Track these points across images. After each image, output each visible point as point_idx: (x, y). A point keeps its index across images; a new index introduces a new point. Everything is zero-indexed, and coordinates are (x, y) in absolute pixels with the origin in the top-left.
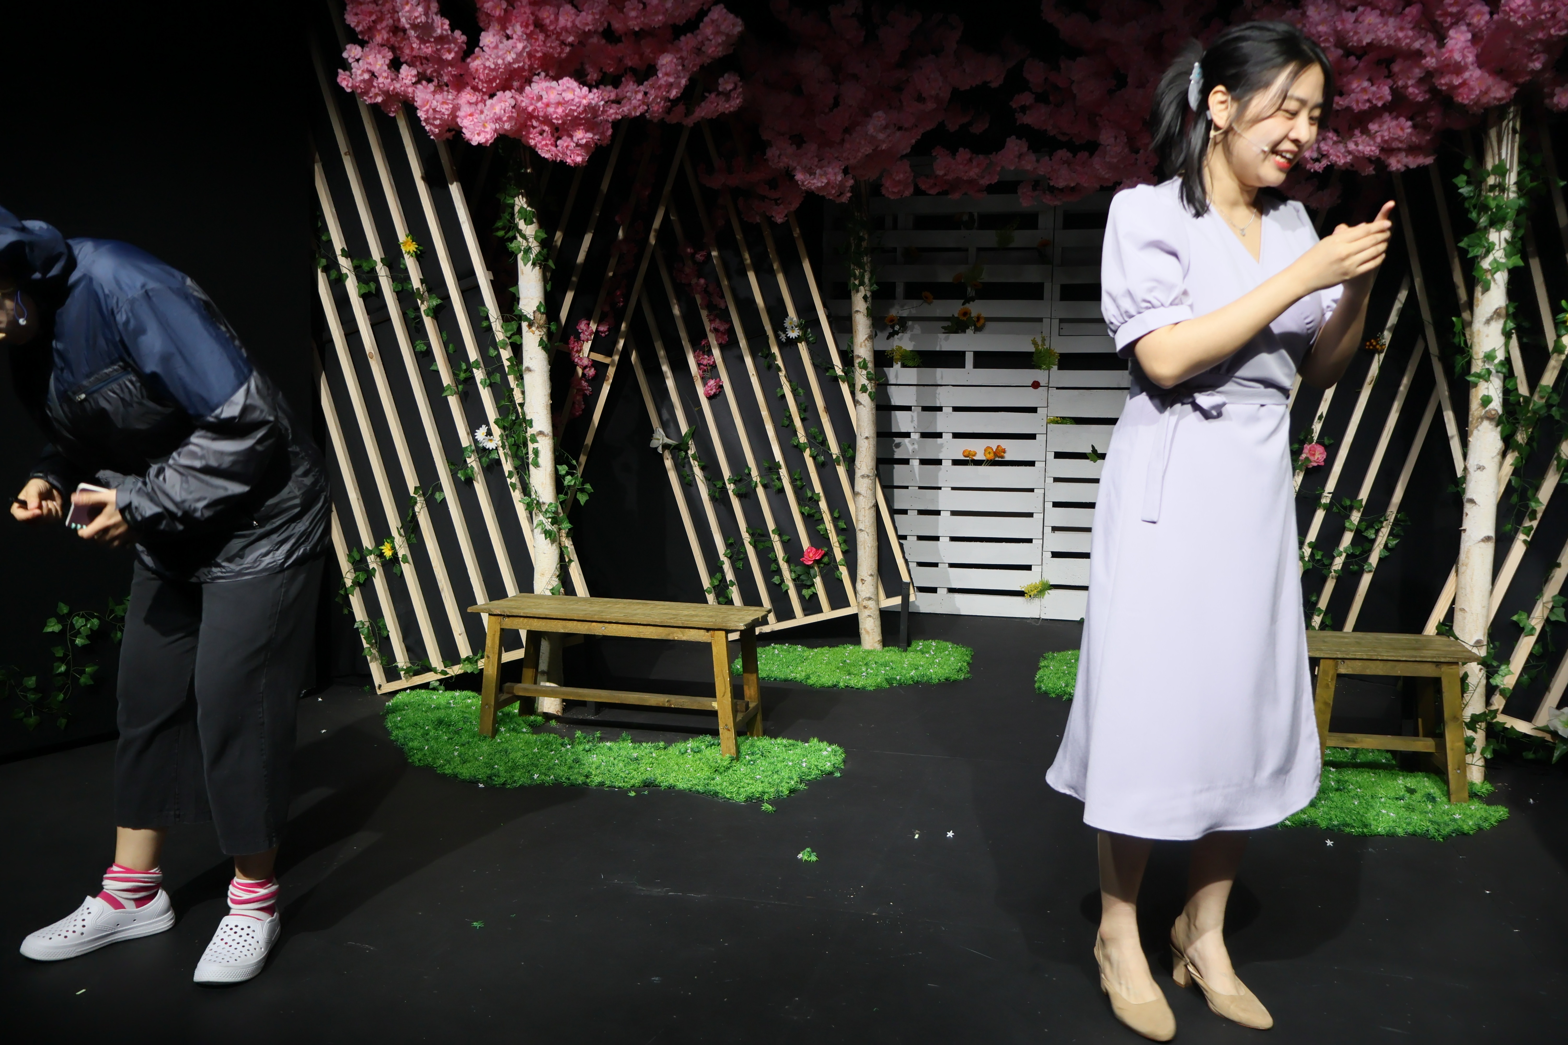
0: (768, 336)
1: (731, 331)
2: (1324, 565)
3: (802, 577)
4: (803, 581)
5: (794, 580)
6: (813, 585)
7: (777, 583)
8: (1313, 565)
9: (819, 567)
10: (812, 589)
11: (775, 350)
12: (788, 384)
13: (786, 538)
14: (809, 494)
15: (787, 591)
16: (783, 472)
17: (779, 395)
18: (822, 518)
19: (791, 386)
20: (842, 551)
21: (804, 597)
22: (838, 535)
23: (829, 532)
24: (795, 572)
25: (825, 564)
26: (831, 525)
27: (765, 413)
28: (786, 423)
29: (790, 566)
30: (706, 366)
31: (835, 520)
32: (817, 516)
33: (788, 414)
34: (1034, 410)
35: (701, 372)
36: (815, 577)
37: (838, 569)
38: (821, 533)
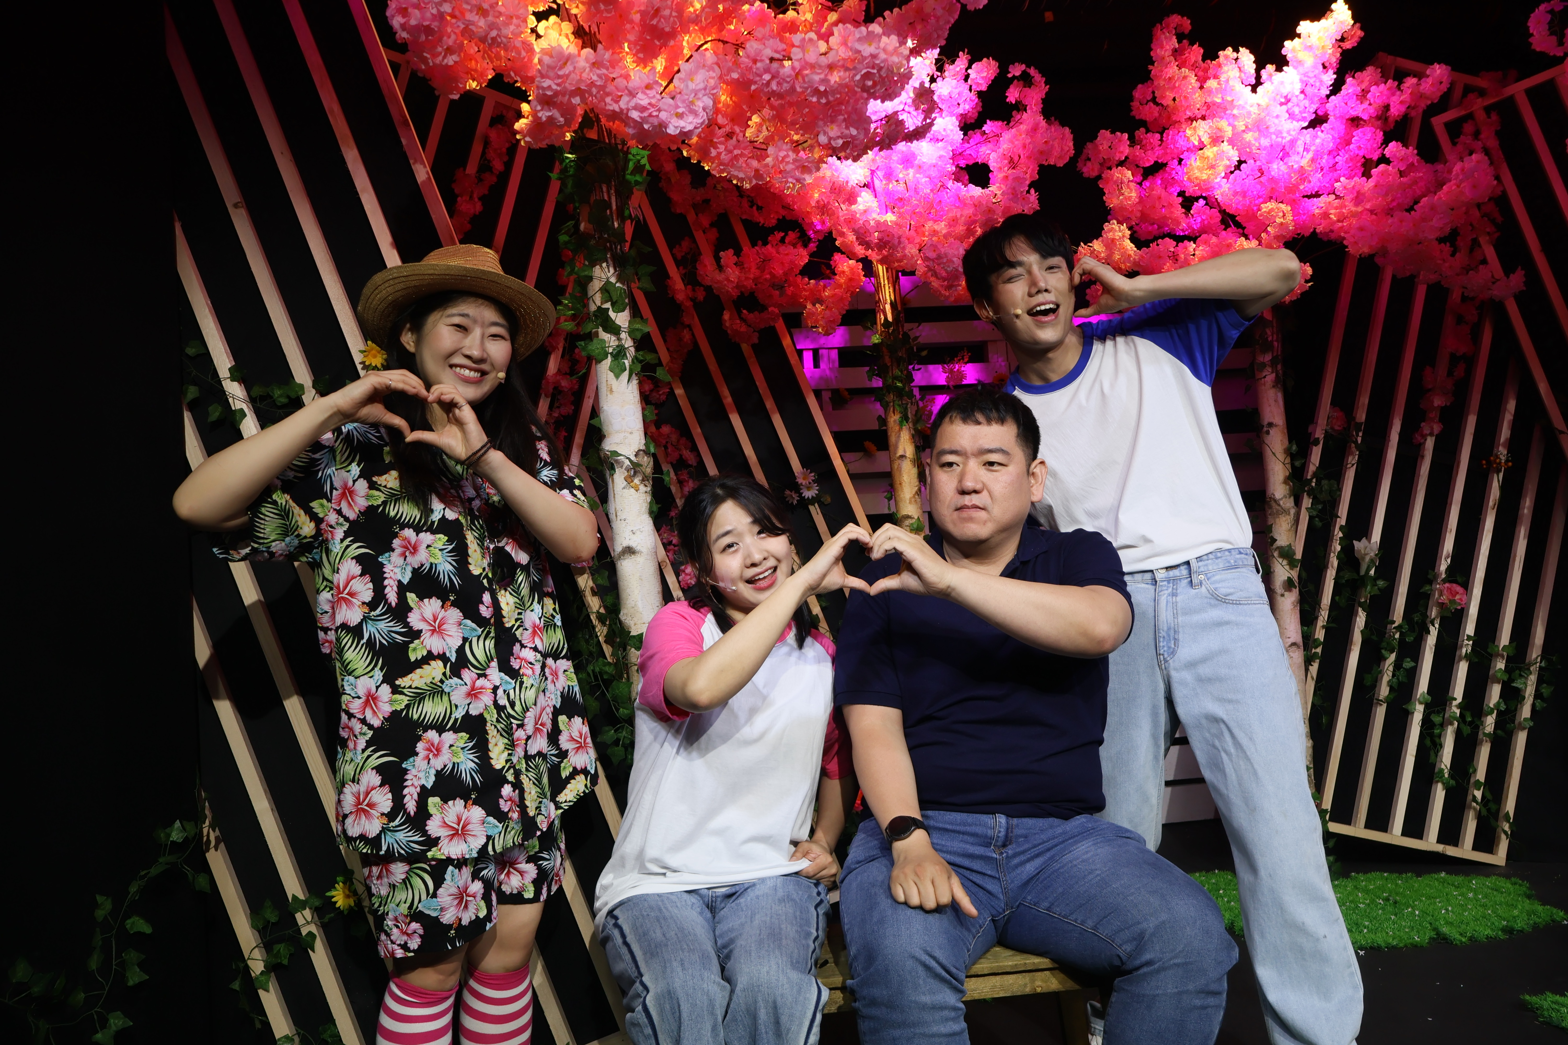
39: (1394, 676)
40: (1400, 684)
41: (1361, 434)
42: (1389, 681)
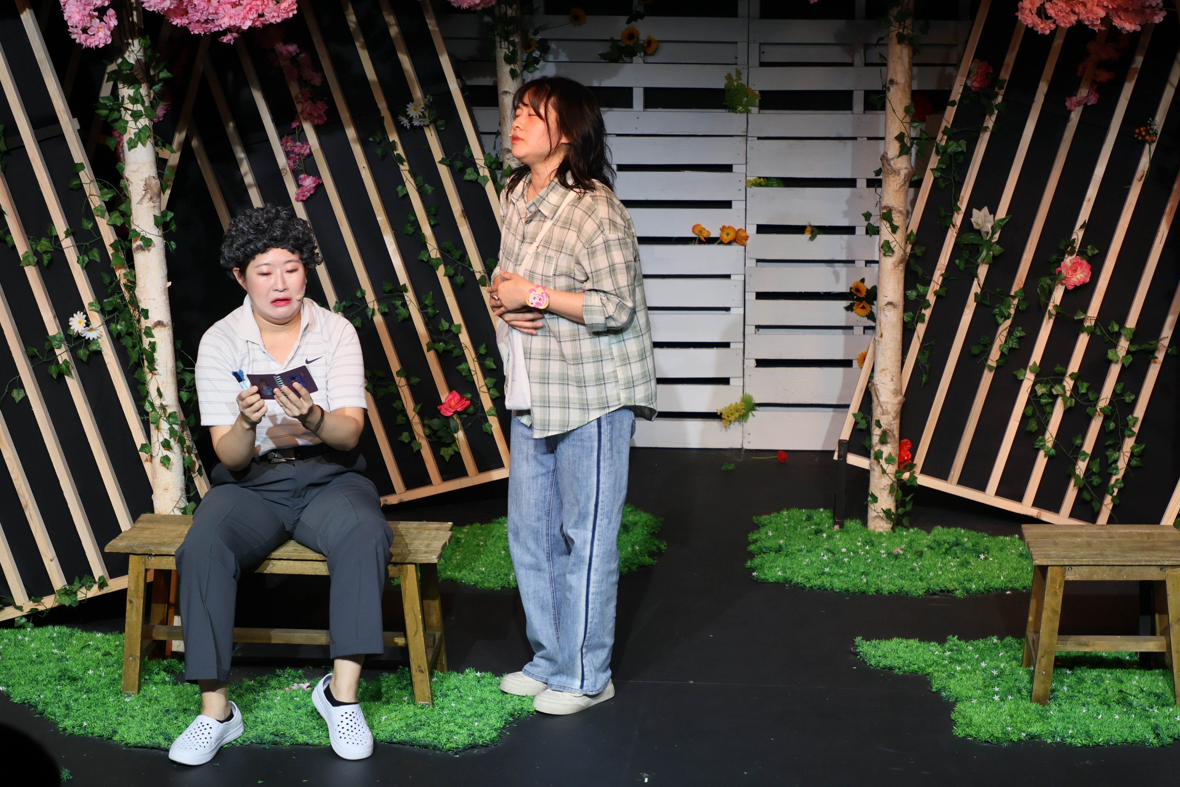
0: (383, 117)
1: (332, 112)
2: (1088, 400)
3: (440, 433)
4: (440, 438)
5: (428, 437)
6: (453, 441)
7: (406, 441)
8: (1076, 401)
9: (461, 419)
10: (453, 446)
11: (394, 137)
12: (412, 180)
13: (415, 380)
14: (445, 325)
15: (419, 451)
16: (410, 296)
17: (401, 195)
18: (464, 353)
19: (415, 181)
20: (491, 398)
21: (443, 457)
22: (485, 377)
23: (473, 373)
24: (430, 427)
25: (468, 414)
26: (477, 364)
27: (381, 218)
28: (410, 229)
29: (422, 419)
30: (299, 155)
31: (480, 358)
32: (456, 352)
33: (412, 218)
34: (728, 168)
35: (292, 164)
36: (456, 432)
37: (487, 421)
38: (464, 374)
39: (1006, 341)
40: (1010, 350)
41: (1002, 92)
42: (1000, 346)
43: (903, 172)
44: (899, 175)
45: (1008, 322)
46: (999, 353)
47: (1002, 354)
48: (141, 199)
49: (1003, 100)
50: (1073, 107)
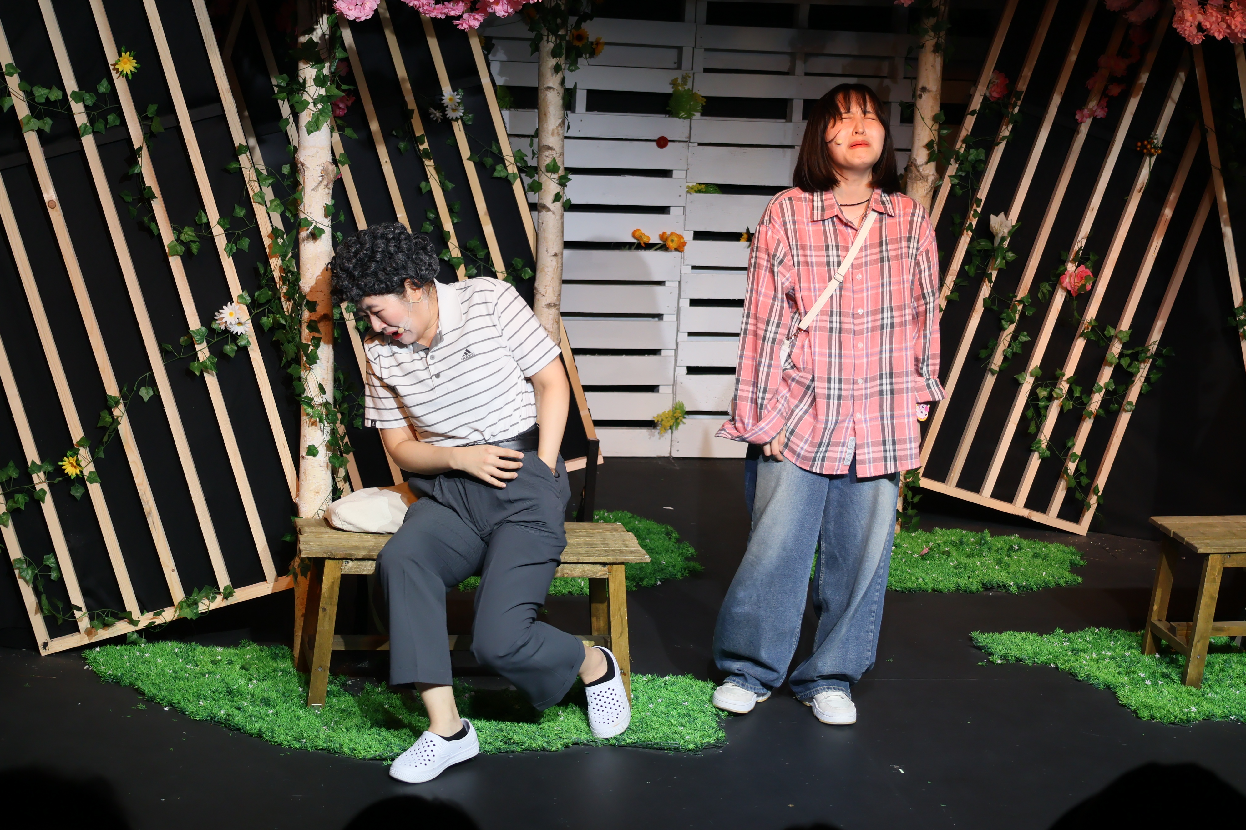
0: (410, 110)
2: (1082, 403)
12: (436, 177)
17: (423, 191)
19: (441, 179)
27: (402, 215)
28: (429, 227)
33: (433, 214)
34: (666, 173)
39: (1009, 346)
40: (1014, 354)
41: (1019, 103)
42: (1004, 351)
43: (931, 178)
44: (927, 181)
45: (1012, 327)
46: (1002, 357)
47: (1005, 358)
48: (317, 186)
49: (1019, 111)
50: (1085, 119)
